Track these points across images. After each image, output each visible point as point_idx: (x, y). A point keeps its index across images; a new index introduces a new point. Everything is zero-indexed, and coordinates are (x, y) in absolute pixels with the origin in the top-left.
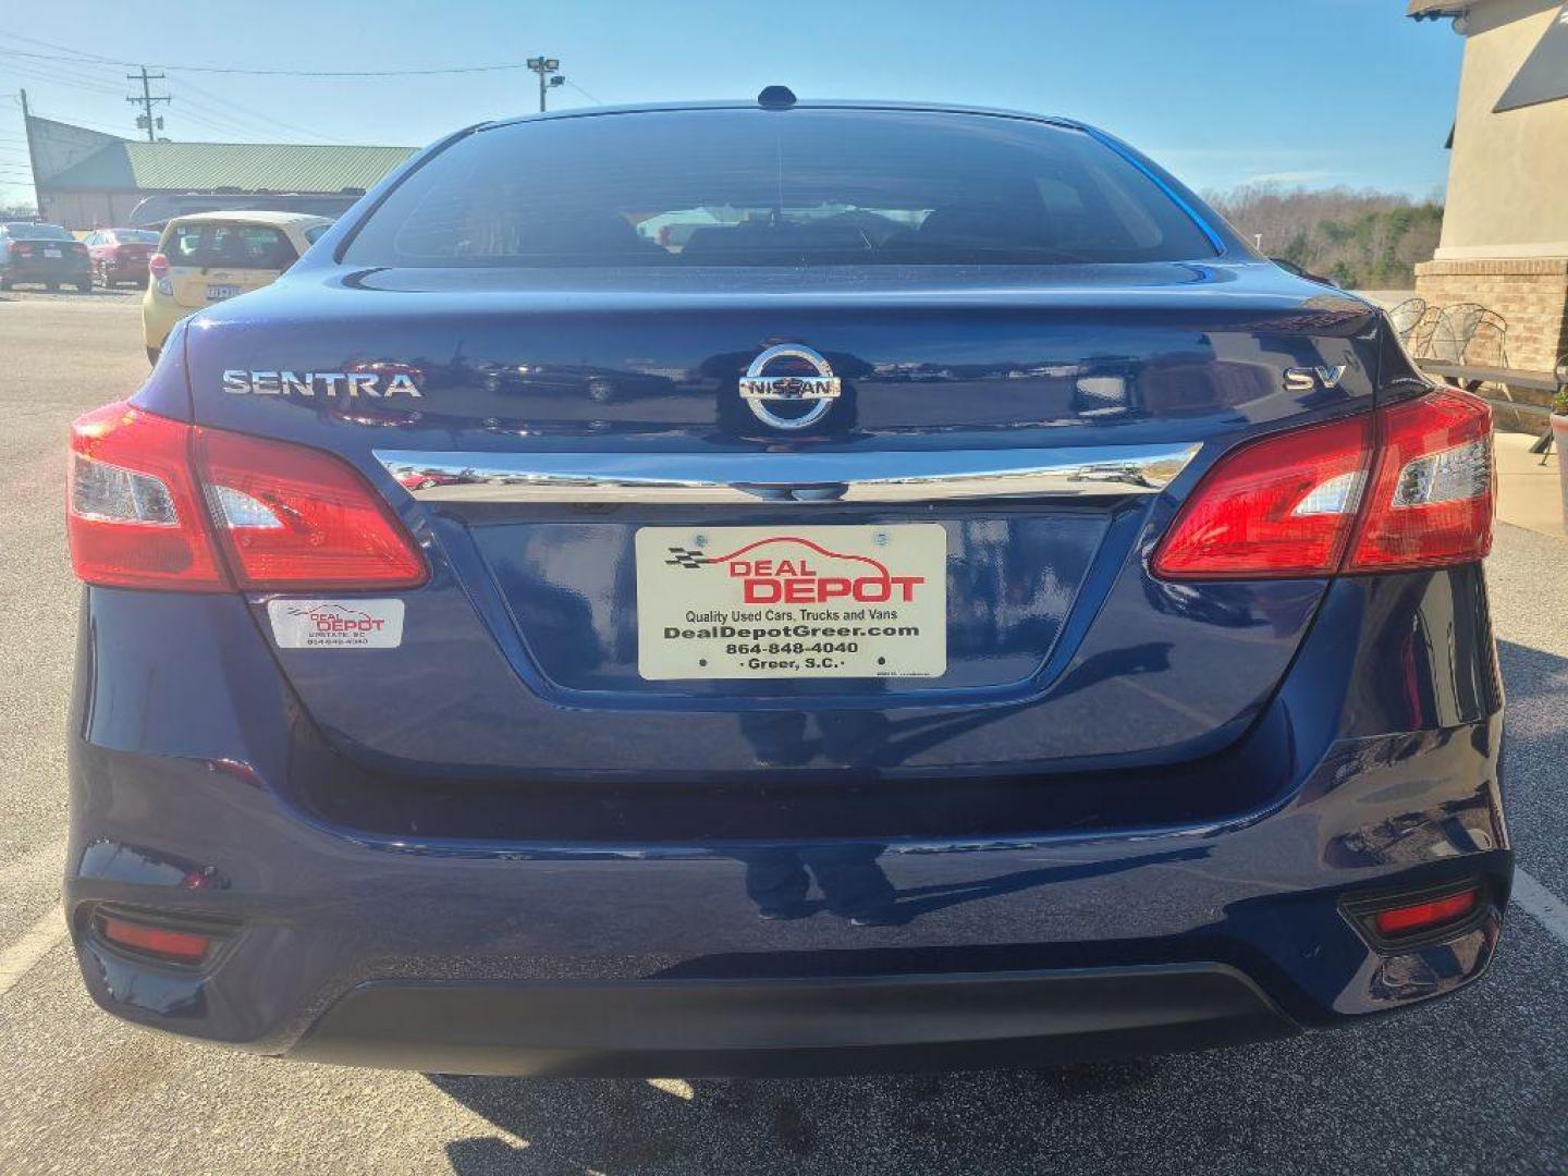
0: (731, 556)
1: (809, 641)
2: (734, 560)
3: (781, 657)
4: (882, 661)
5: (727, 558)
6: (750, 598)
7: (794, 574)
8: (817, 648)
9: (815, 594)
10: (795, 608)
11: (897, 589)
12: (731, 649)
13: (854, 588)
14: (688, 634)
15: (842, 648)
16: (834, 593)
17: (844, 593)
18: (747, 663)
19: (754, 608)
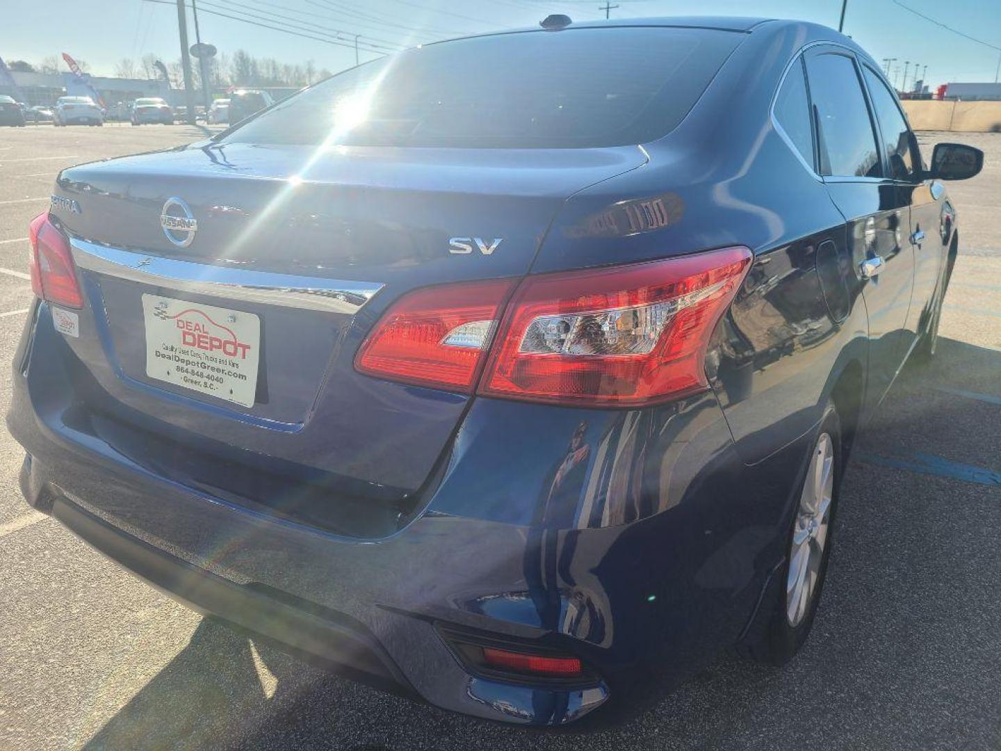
0: (177, 317)
1: (206, 372)
2: (179, 318)
3: (195, 378)
4: (231, 392)
5: (175, 317)
6: (185, 343)
7: (200, 331)
8: (208, 377)
9: (208, 346)
10: (201, 351)
11: (240, 350)
12: (178, 368)
13: (222, 345)
14: (164, 356)
15: (217, 380)
16: (216, 347)
17: (219, 347)
18: (183, 377)
19: (186, 348)
